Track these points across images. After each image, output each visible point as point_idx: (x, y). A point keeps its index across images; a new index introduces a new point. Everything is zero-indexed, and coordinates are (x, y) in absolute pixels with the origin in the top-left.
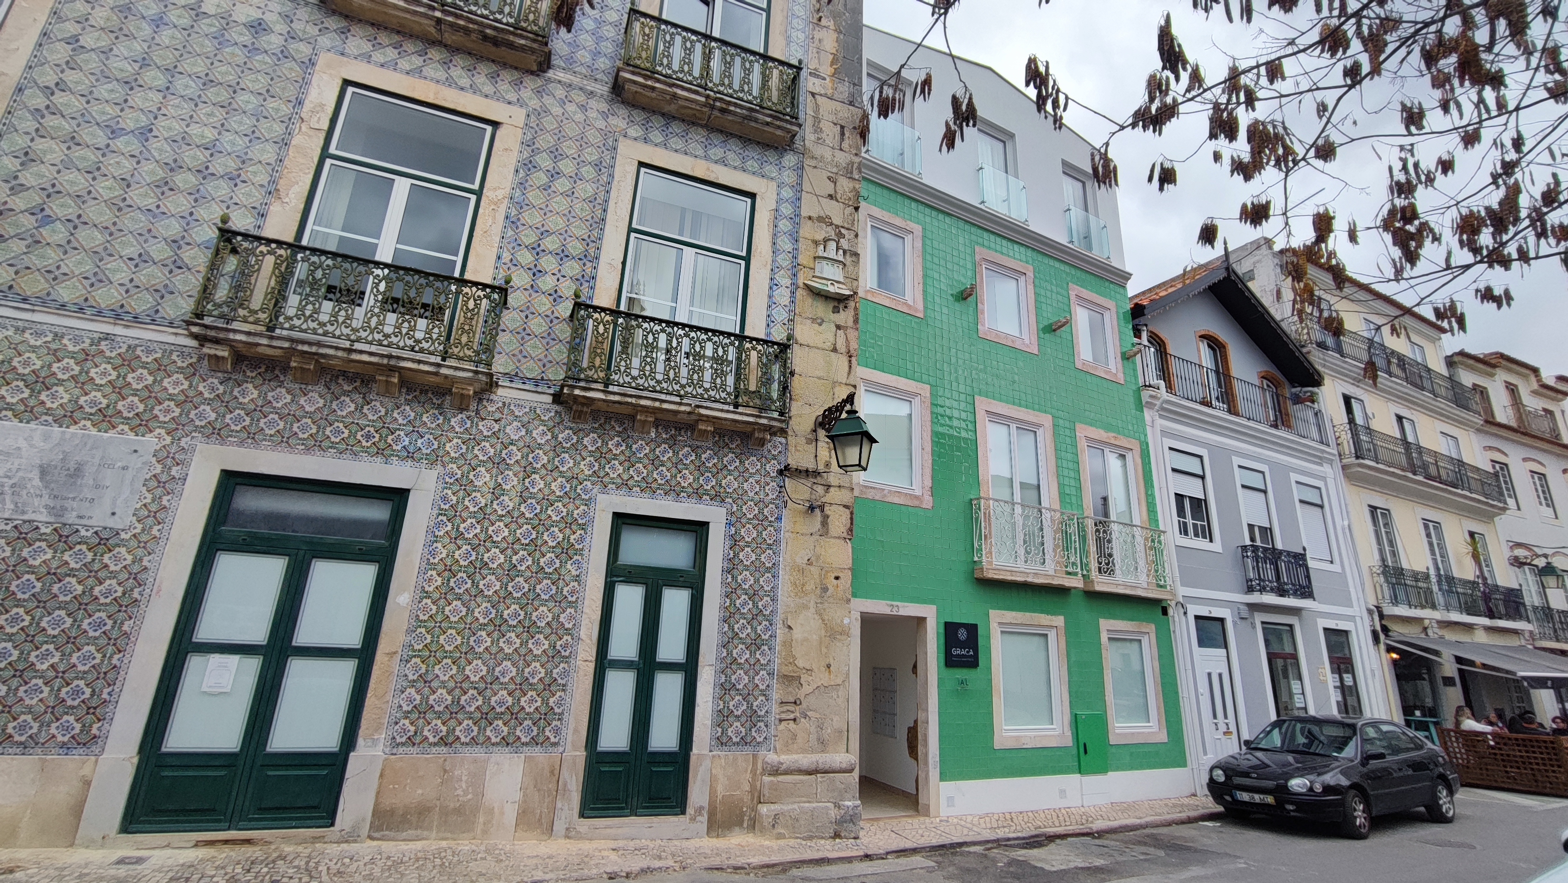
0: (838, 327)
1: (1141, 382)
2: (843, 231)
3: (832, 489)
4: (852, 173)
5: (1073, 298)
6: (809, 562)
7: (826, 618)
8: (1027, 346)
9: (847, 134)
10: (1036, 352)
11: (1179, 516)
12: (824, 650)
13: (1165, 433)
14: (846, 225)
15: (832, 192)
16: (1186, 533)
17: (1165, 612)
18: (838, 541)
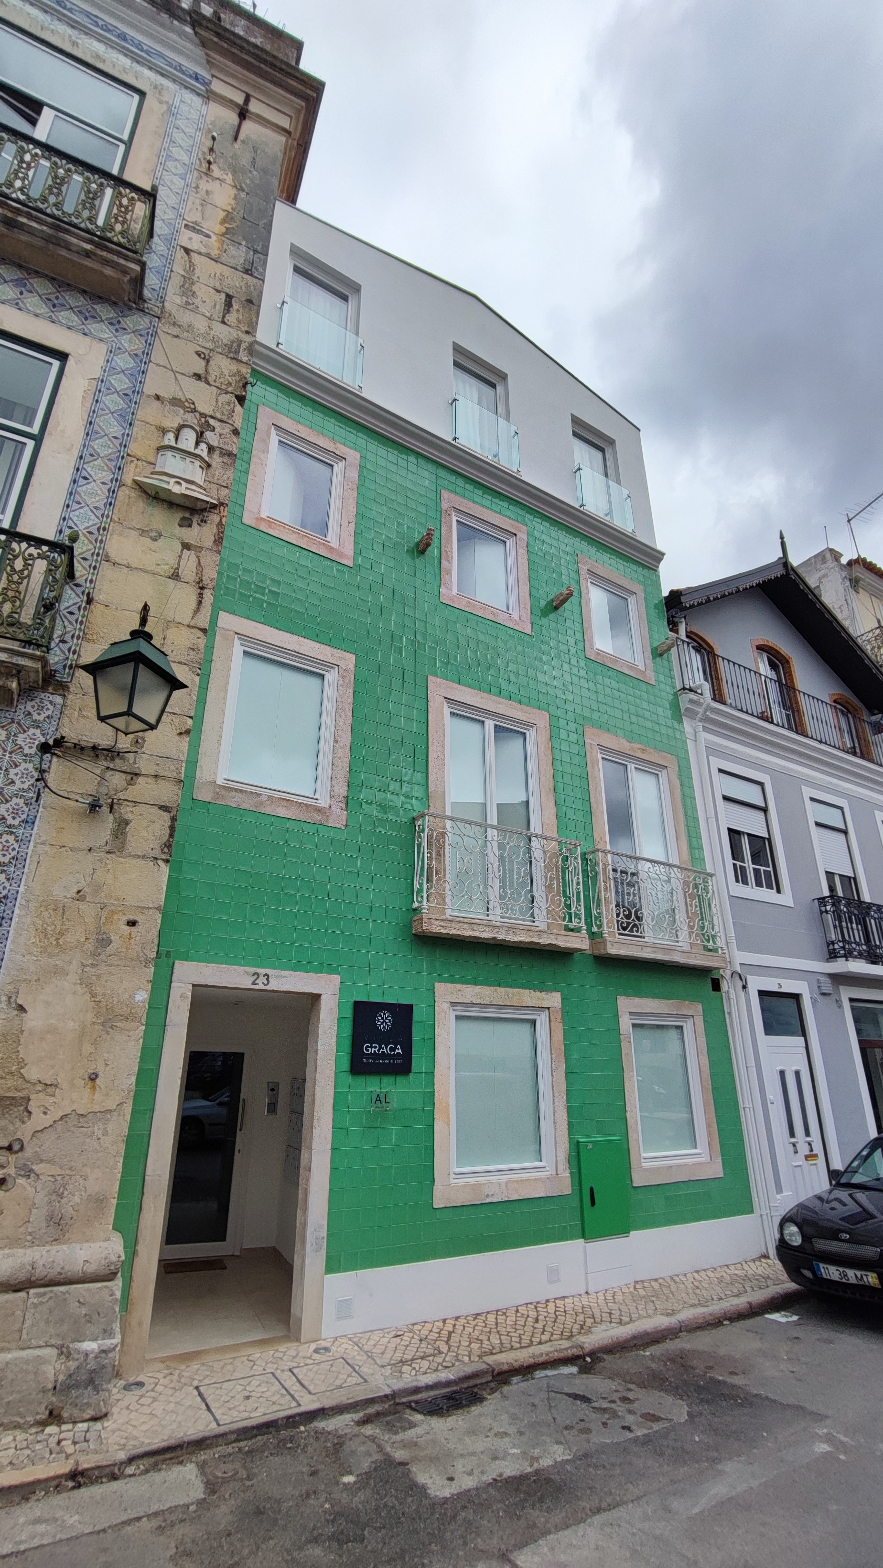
0: (186, 546)
1: (679, 686)
2: (212, 422)
3: (141, 780)
4: (237, 352)
5: (584, 572)
6: (80, 895)
7: (99, 990)
8: (515, 622)
9: (235, 306)
10: (528, 630)
11: (734, 858)
12: (87, 1048)
13: (712, 750)
14: (218, 416)
15: (201, 371)
16: (745, 882)
17: (716, 986)
18: (141, 862)
